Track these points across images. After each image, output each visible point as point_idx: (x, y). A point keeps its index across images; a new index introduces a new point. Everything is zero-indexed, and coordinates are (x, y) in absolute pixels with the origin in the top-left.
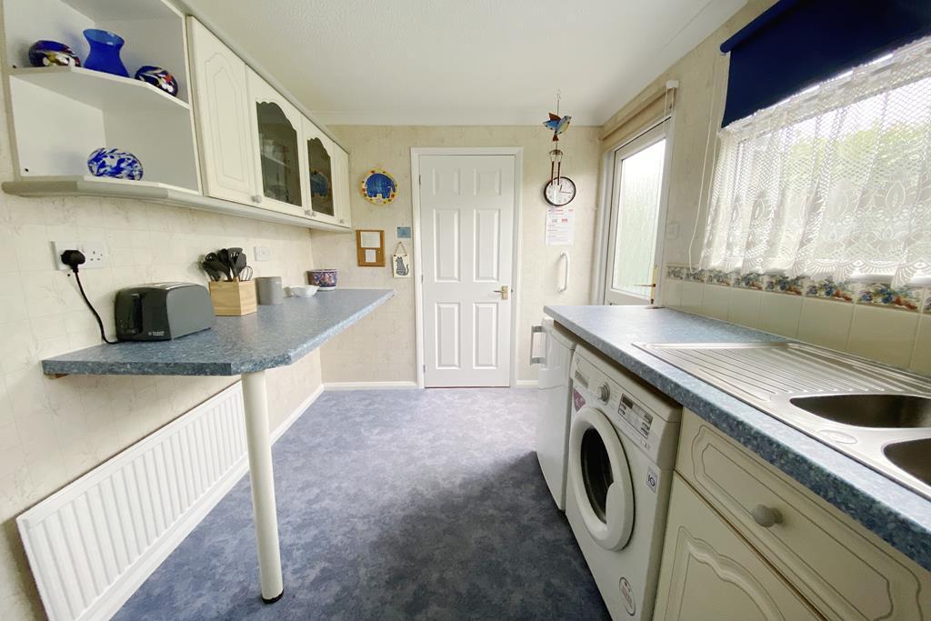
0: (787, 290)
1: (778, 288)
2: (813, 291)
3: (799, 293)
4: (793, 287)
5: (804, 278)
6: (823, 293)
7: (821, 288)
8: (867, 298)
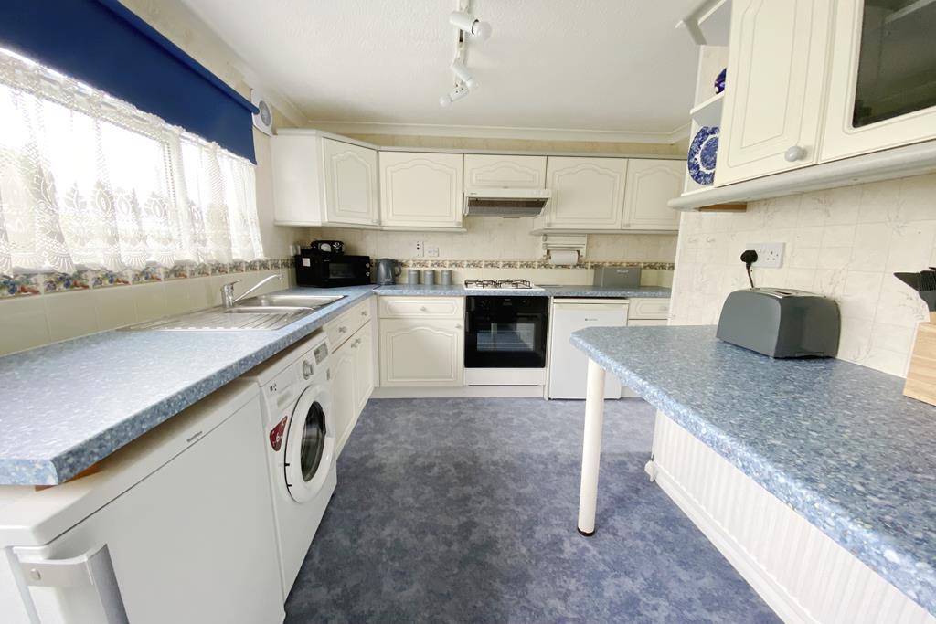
0: (72, 287)
1: (62, 286)
2: (98, 282)
3: (86, 287)
4: (78, 282)
5: (86, 271)
6: (107, 282)
7: (104, 278)
8: (137, 278)
